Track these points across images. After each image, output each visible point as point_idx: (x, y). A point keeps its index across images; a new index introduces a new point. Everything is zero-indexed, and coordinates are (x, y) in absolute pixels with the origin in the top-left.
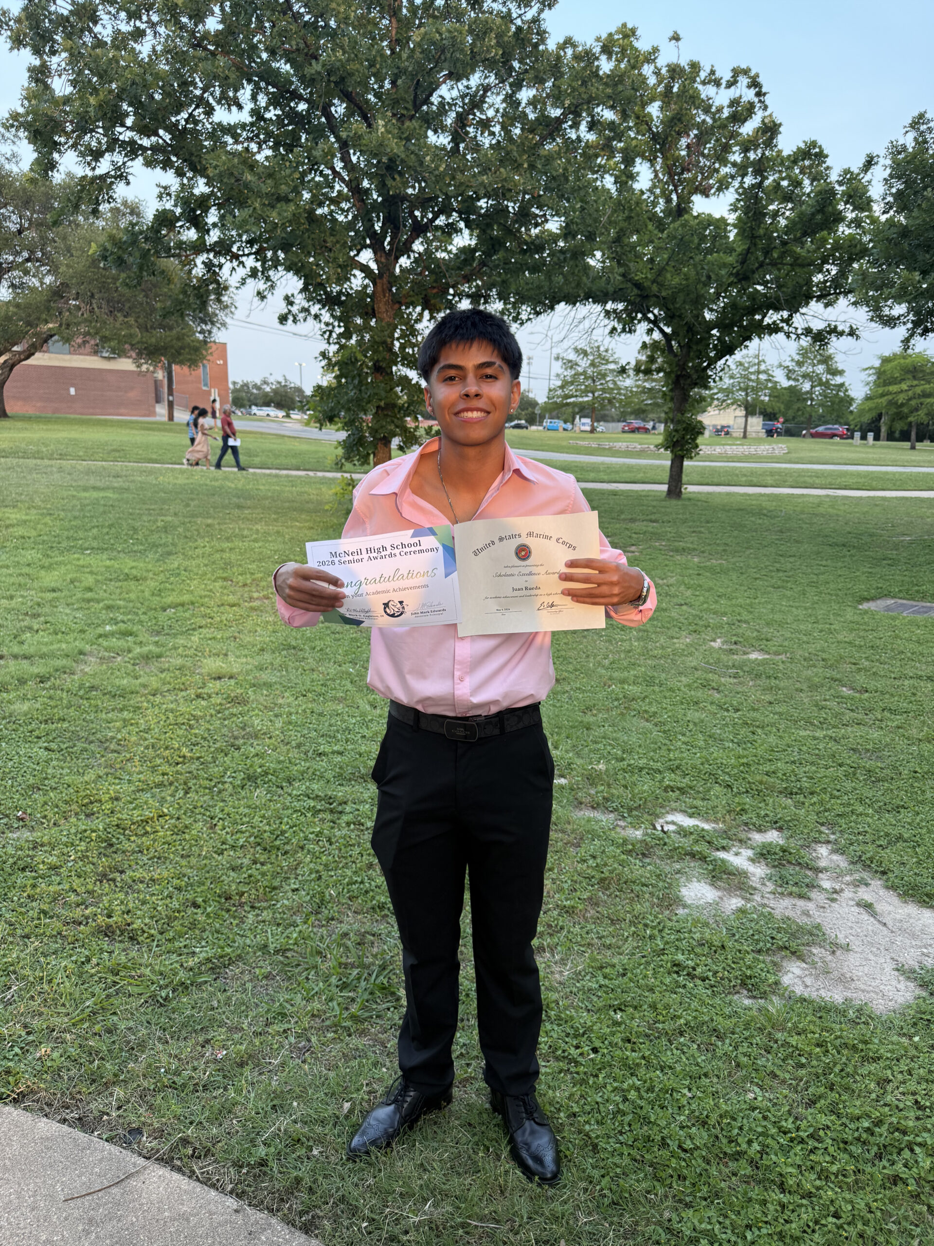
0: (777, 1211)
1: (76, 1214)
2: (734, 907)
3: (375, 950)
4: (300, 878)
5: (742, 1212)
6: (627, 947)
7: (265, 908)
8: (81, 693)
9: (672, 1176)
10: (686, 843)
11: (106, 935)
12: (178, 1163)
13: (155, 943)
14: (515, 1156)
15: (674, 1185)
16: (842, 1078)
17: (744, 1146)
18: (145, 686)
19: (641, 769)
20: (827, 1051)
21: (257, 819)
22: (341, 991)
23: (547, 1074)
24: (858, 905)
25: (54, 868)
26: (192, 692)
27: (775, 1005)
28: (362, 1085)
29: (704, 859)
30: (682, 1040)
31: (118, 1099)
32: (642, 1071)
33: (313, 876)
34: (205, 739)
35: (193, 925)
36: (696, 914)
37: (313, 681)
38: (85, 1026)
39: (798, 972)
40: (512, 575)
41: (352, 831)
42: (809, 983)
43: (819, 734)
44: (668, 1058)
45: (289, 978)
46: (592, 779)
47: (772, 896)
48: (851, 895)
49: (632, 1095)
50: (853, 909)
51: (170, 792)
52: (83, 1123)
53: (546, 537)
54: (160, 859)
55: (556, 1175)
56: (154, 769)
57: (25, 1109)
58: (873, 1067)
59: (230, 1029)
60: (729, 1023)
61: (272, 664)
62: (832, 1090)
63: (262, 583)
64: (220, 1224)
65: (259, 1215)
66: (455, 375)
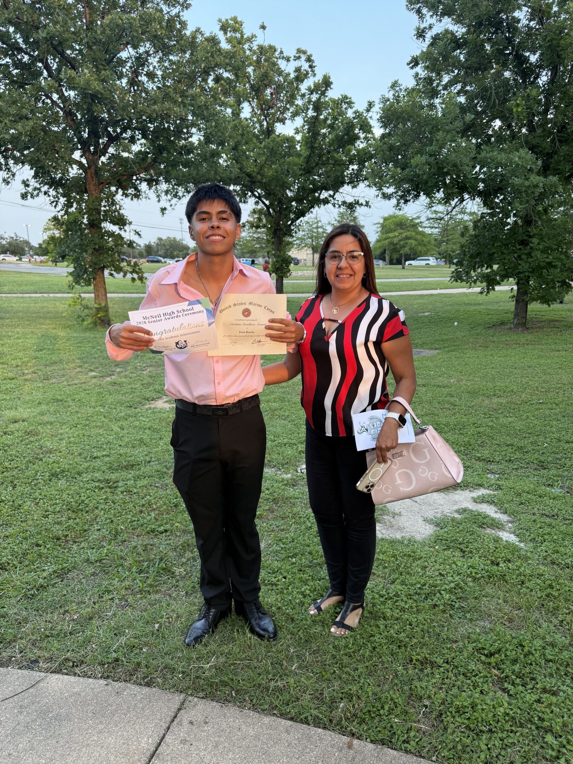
1: (11, 705)
3: (155, 552)
4: (100, 523)
6: (292, 529)
7: (82, 541)
12: (65, 671)
14: (252, 631)
16: (405, 569)
19: (285, 445)
20: (397, 559)
21: (65, 496)
22: (139, 574)
28: (163, 615)
31: (19, 648)
32: (310, 582)
33: (108, 521)
35: (40, 556)
37: (78, 418)
41: (126, 495)
45: (107, 573)
58: (419, 562)
59: (78, 604)
61: (49, 411)
62: (401, 575)
63: (29, 364)
64: (99, 692)
65: (120, 684)
66: (206, 217)
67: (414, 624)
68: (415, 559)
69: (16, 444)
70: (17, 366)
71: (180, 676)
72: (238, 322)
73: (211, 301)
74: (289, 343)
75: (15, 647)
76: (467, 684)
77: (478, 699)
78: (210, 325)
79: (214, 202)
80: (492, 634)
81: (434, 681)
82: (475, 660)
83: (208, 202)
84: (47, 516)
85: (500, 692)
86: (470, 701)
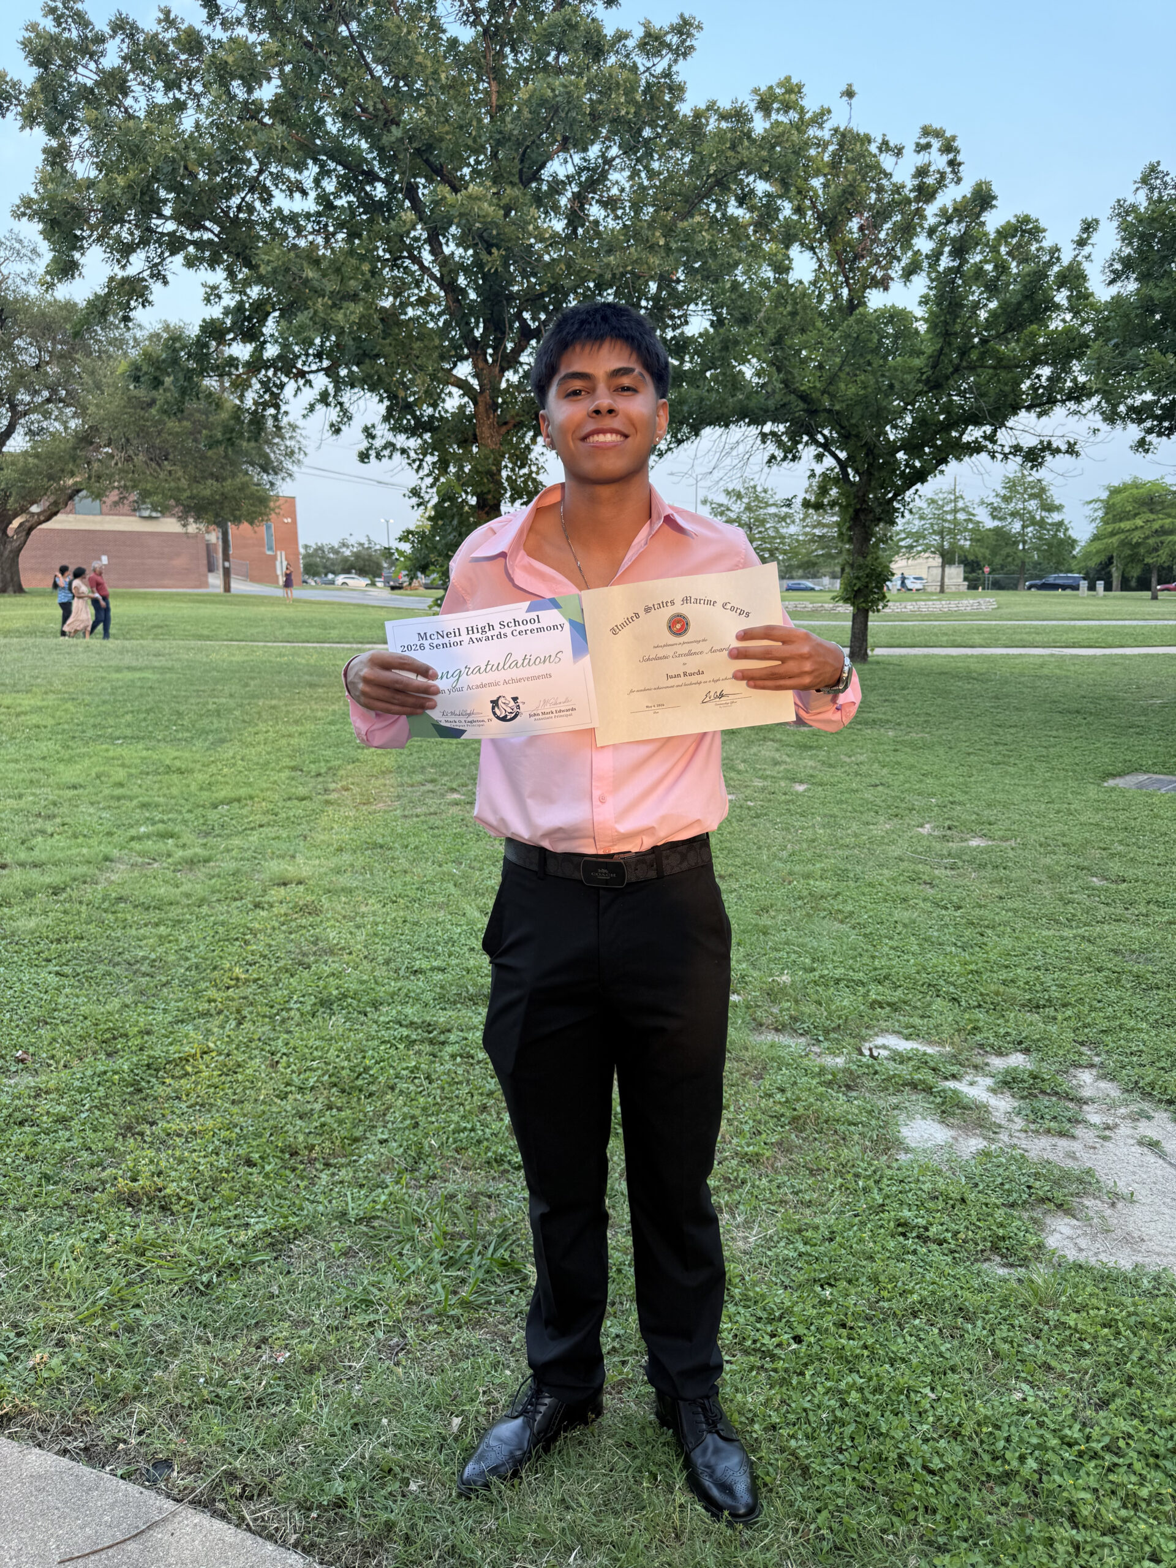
0: (1069, 1554)
2: (974, 1151)
3: (492, 1215)
4: (390, 1125)
5: (1020, 1557)
6: (833, 1204)
7: (342, 1165)
8: (106, 905)
9: (916, 1509)
10: (905, 1071)
11: (129, 1205)
12: (221, 1506)
13: (195, 1213)
14: (695, 1485)
15: (920, 1519)
16: (1143, 1368)
17: (1015, 1463)
18: (188, 896)
19: (837, 981)
20: (1119, 1333)
21: (333, 1052)
22: (447, 1269)
23: (733, 1373)
24: (1140, 1143)
25: (62, 1120)
26: (248, 901)
27: (1040, 1274)
28: (477, 1393)
29: (929, 1090)
30: (917, 1322)
31: (140, 1421)
32: (865, 1366)
33: (408, 1122)
34: (265, 957)
35: (247, 1188)
36: (922, 1160)
37: (405, 884)
38: (96, 1323)
39: (1067, 1231)
40: (666, 657)
41: (459, 1065)
42: (1084, 1246)
43: (1068, 933)
44: (899, 1347)
45: (377, 1255)
46: (773, 994)
47: (1023, 1135)
48: (1129, 1132)
49: (854, 1397)
50: (1133, 1149)
51: (217, 1023)
52: (90, 1455)
53: (709, 602)
54: (204, 1106)
55: (753, 1510)
56: (198, 995)
57: (10, 1436)
59: (296, 1324)
60: (980, 1299)
61: (352, 865)
62: (1130, 1385)
63: (340, 772)
69: (269, 931)
72: (661, 652)
84: (285, 1097)
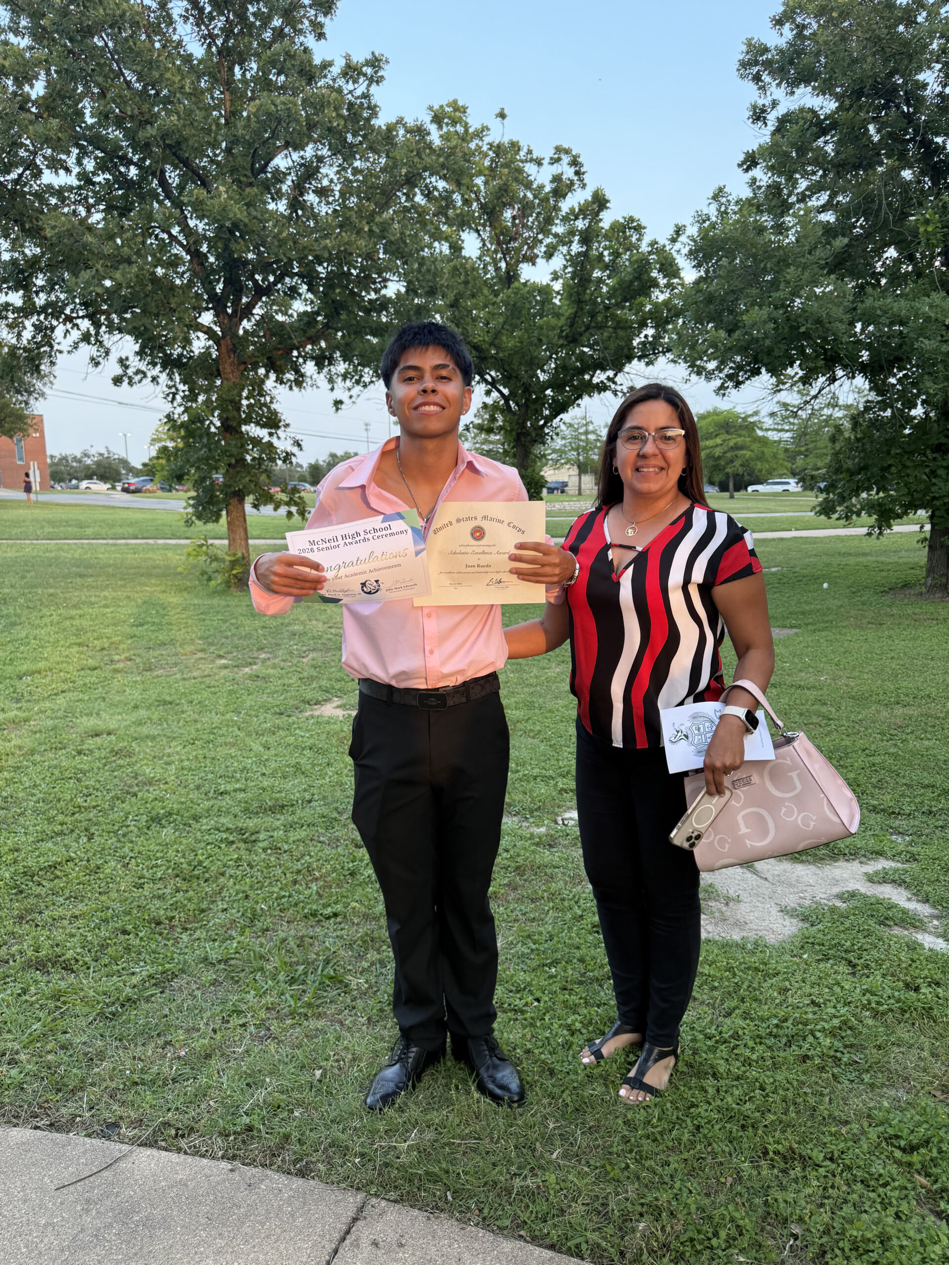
1: (71, 1198)
3: (316, 949)
4: (227, 899)
6: (549, 919)
7: (196, 928)
11: (38, 968)
13: (92, 969)
16: (750, 992)
20: (735, 974)
21: (171, 853)
22: (290, 985)
24: (741, 867)
26: (71, 749)
28: (329, 1055)
31: (88, 1102)
33: (241, 895)
34: (97, 790)
35: (128, 949)
37: (197, 730)
38: (37, 1046)
41: (270, 855)
42: (710, 930)
45: (237, 982)
50: (737, 870)
51: (72, 839)
52: (56, 1127)
54: (77, 898)
58: (773, 981)
59: (188, 1031)
61: (150, 719)
62: (743, 1002)
63: (122, 647)
64: (218, 1183)
65: (254, 1170)
66: (414, 375)
67: (769, 1089)
68: (767, 976)
69: (96, 770)
70: (103, 649)
71: (357, 1160)
72: (463, 550)
73: (420, 514)
74: (549, 585)
75: (81, 1099)
76: (869, 1199)
77: (892, 1226)
78: (417, 553)
79: (427, 350)
80: (913, 1111)
81: (809, 1191)
82: (883, 1157)
83: (418, 351)
84: (141, 886)
85: (933, 1218)
86: (876, 1230)
